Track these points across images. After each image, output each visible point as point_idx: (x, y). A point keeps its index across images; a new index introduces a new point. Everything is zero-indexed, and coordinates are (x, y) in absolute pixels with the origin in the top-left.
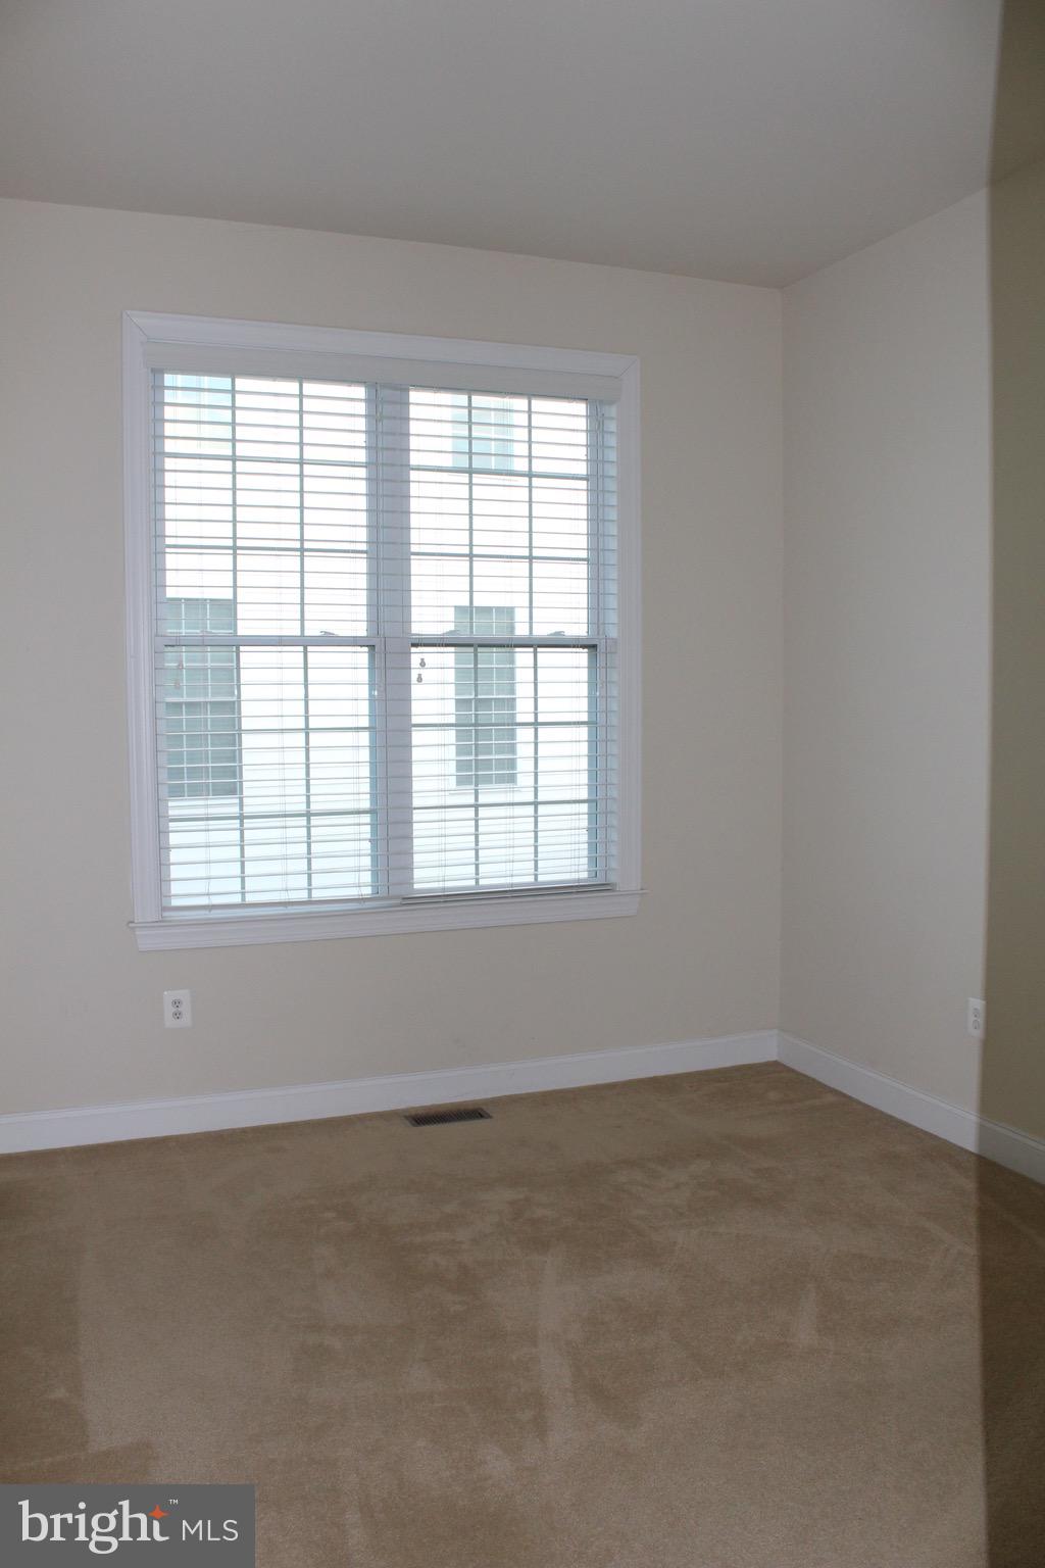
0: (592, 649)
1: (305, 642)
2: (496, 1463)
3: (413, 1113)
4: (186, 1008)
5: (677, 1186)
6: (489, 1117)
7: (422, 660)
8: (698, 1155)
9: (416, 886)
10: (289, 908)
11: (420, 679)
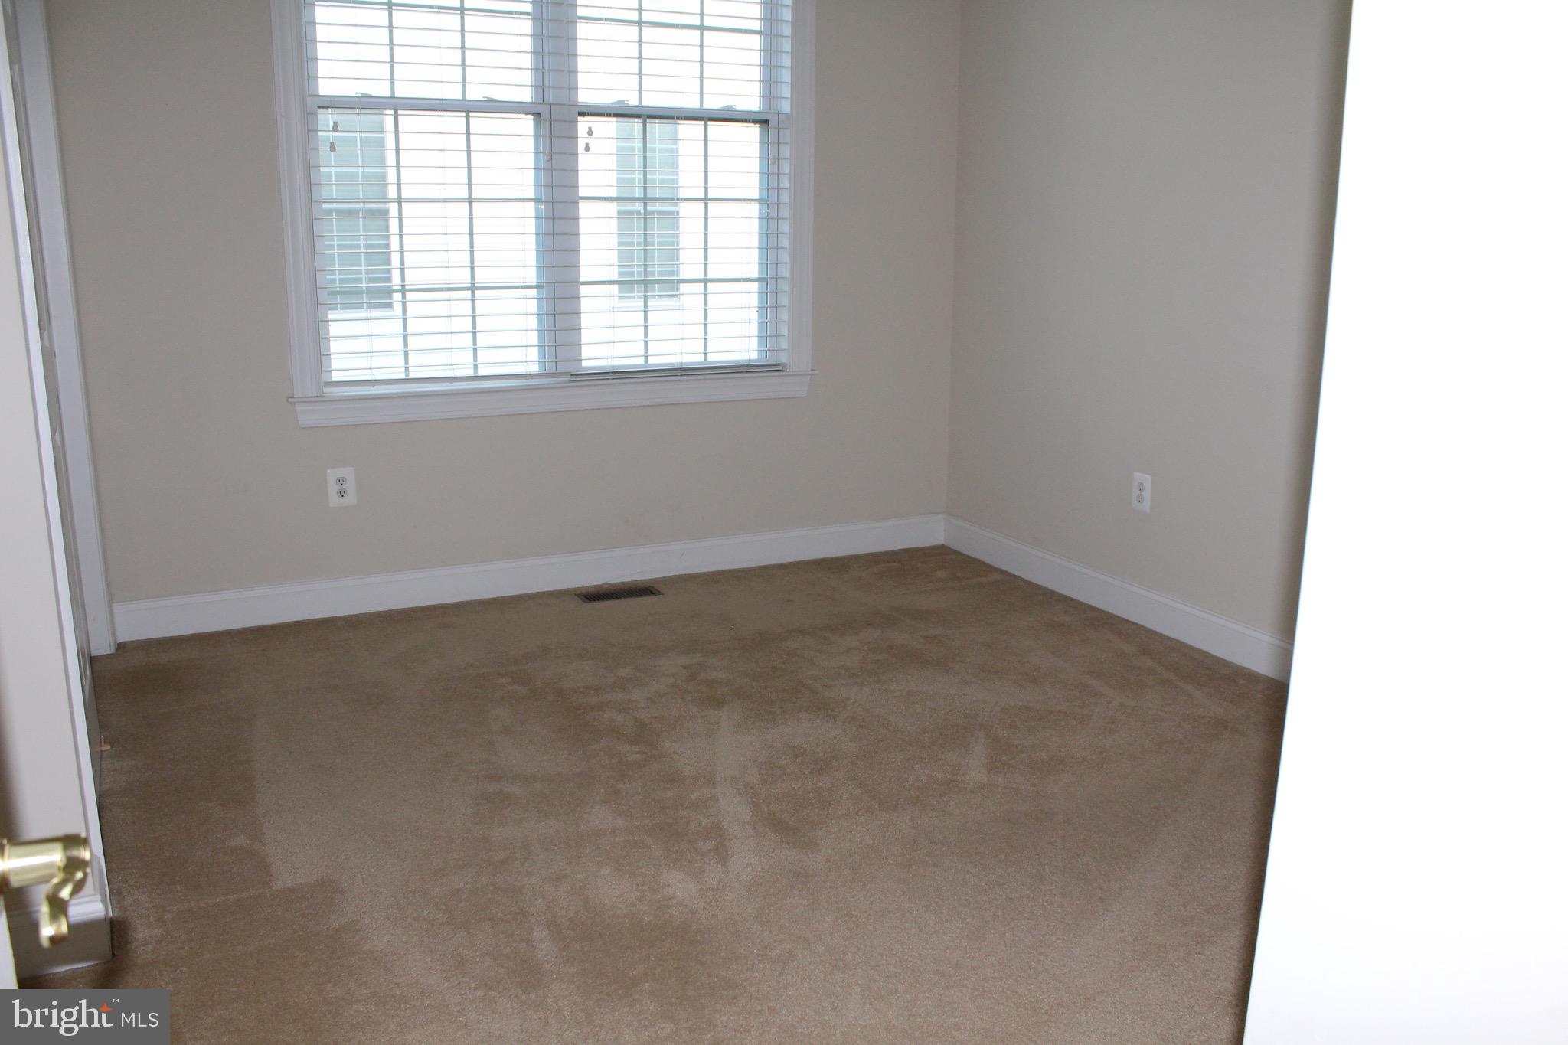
0: (764, 125)
1: (466, 107)
2: (679, 885)
3: (584, 591)
4: (350, 487)
5: (848, 651)
6: (662, 594)
7: (590, 128)
8: (868, 625)
9: (585, 364)
10: (455, 383)
11: (587, 149)
